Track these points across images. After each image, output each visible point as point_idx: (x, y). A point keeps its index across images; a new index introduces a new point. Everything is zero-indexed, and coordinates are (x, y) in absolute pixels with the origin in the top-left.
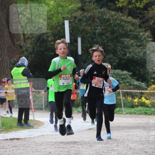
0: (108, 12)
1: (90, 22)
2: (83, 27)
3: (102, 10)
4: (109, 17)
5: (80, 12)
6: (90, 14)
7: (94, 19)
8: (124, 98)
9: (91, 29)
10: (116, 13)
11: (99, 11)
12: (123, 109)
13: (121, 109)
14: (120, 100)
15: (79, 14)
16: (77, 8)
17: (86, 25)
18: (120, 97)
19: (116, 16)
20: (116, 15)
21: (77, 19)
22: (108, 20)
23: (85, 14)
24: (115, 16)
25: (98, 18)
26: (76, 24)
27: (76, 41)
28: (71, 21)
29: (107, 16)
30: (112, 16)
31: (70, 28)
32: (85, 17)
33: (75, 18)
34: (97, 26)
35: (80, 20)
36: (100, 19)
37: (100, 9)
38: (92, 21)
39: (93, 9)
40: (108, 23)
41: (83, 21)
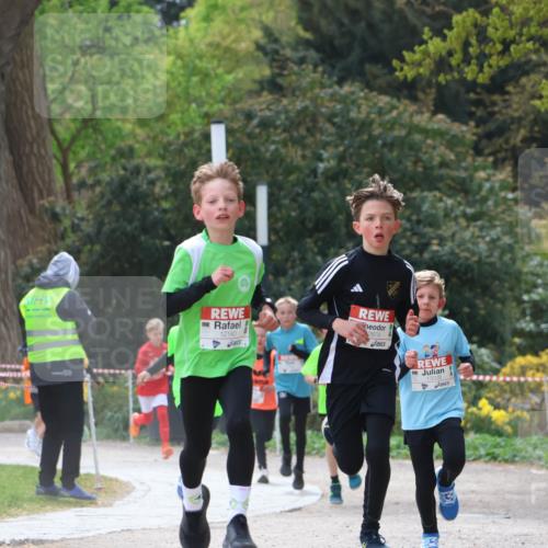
0: (366, 98)
1: (302, 131)
2: (273, 147)
3: (346, 89)
4: (369, 114)
5: (266, 97)
6: (299, 105)
7: (314, 120)
9: (304, 157)
10: (395, 101)
11: (332, 95)
15: (262, 104)
16: (255, 81)
17: (285, 142)
19: (394, 113)
20: (394, 108)
21: (255, 122)
22: (366, 125)
23: (285, 102)
24: (390, 111)
25: (330, 117)
26: (250, 136)
27: (251, 199)
28: (236, 125)
29: (362, 112)
30: (380, 112)
31: (231, 151)
32: (286, 112)
33: (249, 116)
34: (326, 146)
35: (266, 124)
36: (337, 120)
37: (336, 88)
38: (308, 130)
39: (312, 84)
40: (365, 137)
41: (276, 128)
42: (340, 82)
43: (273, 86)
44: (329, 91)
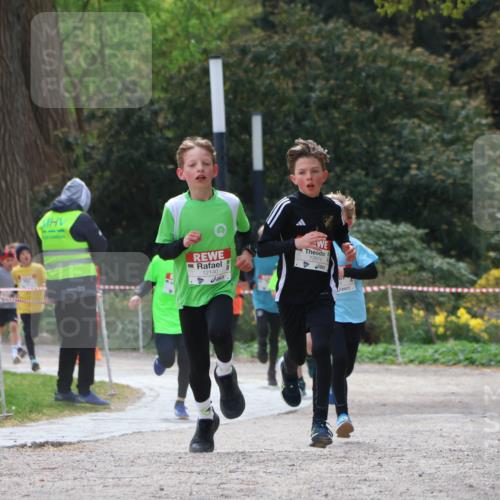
0: (350, 34)
1: (292, 65)
2: (267, 82)
3: (331, 25)
4: (353, 48)
5: (258, 33)
6: (289, 40)
7: (303, 55)
8: (400, 312)
9: (295, 89)
10: (376, 36)
11: (320, 31)
12: (398, 347)
13: (392, 347)
14: (389, 318)
15: (255, 38)
16: (248, 19)
17: (277, 77)
18: (388, 309)
19: (376, 46)
20: (375, 41)
21: (249, 56)
22: (351, 59)
23: (276, 38)
24: (372, 45)
25: (318, 53)
26: (246, 71)
27: (247, 128)
28: (231, 61)
29: (347, 47)
30: (362, 46)
31: (228, 84)
32: (276, 48)
33: (244, 51)
34: (315, 79)
35: (259, 59)
36: (324, 54)
37: (322, 25)
38: (298, 63)
39: (301, 22)
40: (350, 70)
41: (269, 62)
42: (326, 20)
43: (266, 23)
44: (316, 28)
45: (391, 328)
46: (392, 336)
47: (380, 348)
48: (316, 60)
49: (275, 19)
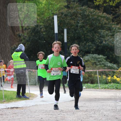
0: (88, 10)
2: (68, 20)
3: (84, 8)
4: (89, 13)
5: (66, 9)
6: (73, 11)
7: (77, 15)
8: (100, 76)
9: (75, 23)
10: (95, 10)
11: (81, 9)
12: (99, 85)
13: (98, 85)
14: (97, 78)
15: (65, 10)
16: (64, 6)
17: (70, 19)
18: (97, 76)
19: (94, 13)
20: (94, 11)
22: (88, 16)
23: (70, 10)
25: (80, 14)
26: (63, 18)
27: (63, 32)
28: (59, 16)
29: (87, 13)
30: (91, 13)
31: (58, 21)
32: (70, 13)
33: (62, 14)
35: (66, 15)
36: (82, 14)
37: (81, 7)
38: (75, 17)
39: (76, 7)
40: (88, 18)
41: (68, 16)
42: (82, 6)
43: (68, 7)
44: (80, 8)
45: (97, 80)
46: (98, 82)
47: (95, 85)
48: (80, 16)
49: (70, 6)
